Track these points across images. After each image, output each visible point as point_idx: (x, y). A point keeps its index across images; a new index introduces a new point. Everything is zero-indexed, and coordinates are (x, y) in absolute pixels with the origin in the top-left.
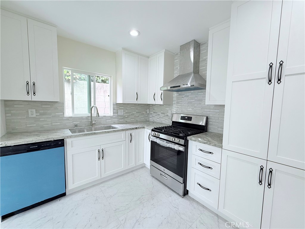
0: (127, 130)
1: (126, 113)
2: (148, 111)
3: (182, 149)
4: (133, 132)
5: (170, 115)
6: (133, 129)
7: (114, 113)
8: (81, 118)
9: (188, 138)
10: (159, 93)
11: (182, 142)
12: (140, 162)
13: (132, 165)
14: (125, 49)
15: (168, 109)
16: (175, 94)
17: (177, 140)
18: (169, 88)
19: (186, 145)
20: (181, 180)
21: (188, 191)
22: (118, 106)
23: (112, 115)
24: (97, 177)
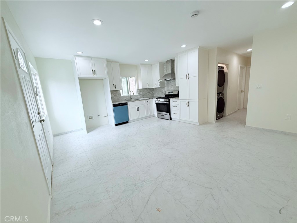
0: (146, 99)
1: (143, 93)
2: (153, 91)
3: (168, 103)
4: (148, 100)
5: (164, 92)
6: (148, 99)
7: (138, 94)
8: (126, 96)
9: (170, 99)
10: (158, 83)
11: (168, 100)
12: (152, 114)
13: (149, 114)
14: (141, 64)
15: (163, 89)
16: (166, 82)
17: (166, 100)
18: (162, 80)
19: (169, 101)
20: (168, 114)
21: (171, 118)
22: (140, 90)
23: (137, 94)
24: (137, 117)
